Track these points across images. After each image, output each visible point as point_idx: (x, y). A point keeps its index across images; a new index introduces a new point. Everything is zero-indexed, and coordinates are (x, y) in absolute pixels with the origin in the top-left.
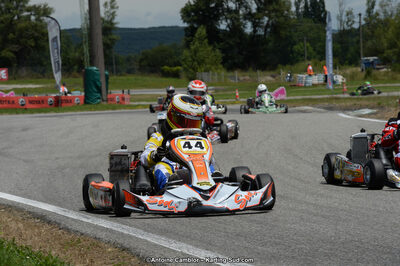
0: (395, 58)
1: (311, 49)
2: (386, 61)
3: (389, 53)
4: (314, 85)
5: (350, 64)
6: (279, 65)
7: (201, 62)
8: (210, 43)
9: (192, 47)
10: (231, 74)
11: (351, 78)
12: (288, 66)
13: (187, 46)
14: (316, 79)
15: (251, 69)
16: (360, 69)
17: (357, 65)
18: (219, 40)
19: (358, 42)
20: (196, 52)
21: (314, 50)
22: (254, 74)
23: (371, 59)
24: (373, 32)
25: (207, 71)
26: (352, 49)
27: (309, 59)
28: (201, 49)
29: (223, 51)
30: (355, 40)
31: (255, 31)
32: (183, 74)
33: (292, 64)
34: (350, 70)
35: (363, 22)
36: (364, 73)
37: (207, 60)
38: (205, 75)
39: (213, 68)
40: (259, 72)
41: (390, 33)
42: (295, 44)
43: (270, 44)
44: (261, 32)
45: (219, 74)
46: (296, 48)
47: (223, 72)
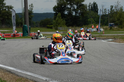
0: (119, 23)
1: (93, 20)
2: (116, 25)
3: (117, 22)
4: (94, 31)
5: (105, 25)
6: (83, 25)
7: (59, 24)
8: (62, 18)
9: (56, 19)
10: (68, 28)
11: (106, 29)
12: (86, 26)
13: (55, 19)
14: (95, 30)
15: (75, 26)
16: (108, 27)
17: (107, 25)
18: (65, 17)
19: (108, 18)
20: (57, 20)
21: (94, 21)
22: (76, 28)
23: (112, 24)
24: (112, 15)
25: (61, 27)
26: (106, 21)
27: (92, 23)
28: (59, 20)
29: (66, 20)
30: (107, 18)
31: (76, 15)
32: (53, 28)
33: (87, 25)
34: (105, 27)
35: (109, 12)
36: (110, 28)
37: (61, 23)
38: (60, 28)
39: (63, 26)
40: (77, 27)
41: (118, 16)
42: (88, 19)
43: (81, 19)
44: (78, 15)
45: (64, 28)
46: (89, 20)
47: (66, 27)
